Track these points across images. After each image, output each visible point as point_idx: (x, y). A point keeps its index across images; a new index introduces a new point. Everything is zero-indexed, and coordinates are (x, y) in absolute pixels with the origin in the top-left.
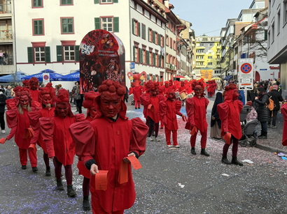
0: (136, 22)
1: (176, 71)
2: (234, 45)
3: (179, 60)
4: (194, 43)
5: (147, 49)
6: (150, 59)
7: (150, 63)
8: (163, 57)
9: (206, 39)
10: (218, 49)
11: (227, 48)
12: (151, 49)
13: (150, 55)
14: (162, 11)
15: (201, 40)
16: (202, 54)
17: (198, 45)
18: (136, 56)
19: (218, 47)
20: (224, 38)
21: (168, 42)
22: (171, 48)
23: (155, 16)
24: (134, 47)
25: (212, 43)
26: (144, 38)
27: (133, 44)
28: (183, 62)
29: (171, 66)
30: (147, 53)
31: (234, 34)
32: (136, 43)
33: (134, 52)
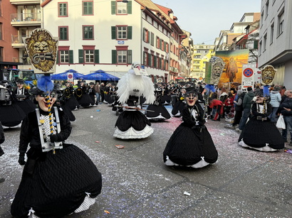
0: (147, 31)
1: (177, 74)
3: (180, 64)
4: (192, 50)
5: (155, 54)
6: (157, 63)
7: (157, 66)
8: (167, 61)
9: (202, 47)
10: (212, 56)
12: (158, 54)
13: (157, 60)
14: (168, 22)
15: (198, 47)
16: (198, 59)
17: (195, 52)
18: (146, 60)
19: (212, 54)
20: (217, 47)
21: (172, 48)
22: (174, 54)
23: (161, 26)
24: (144, 53)
25: (206, 51)
26: (152, 45)
27: (143, 50)
28: (183, 66)
29: (174, 69)
31: (226, 43)
32: (146, 49)
33: (144, 57)
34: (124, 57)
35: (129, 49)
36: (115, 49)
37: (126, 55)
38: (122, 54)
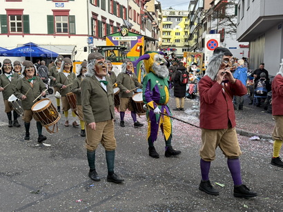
2: (203, 21)
4: (160, 17)
5: (108, 22)
9: (174, 13)
10: (186, 25)
11: (196, 24)
12: (112, 21)
13: (111, 29)
15: (168, 14)
16: (169, 30)
17: (164, 19)
18: (95, 30)
19: (186, 23)
20: (192, 13)
21: (131, 14)
22: (135, 21)
24: (92, 19)
25: (179, 18)
26: (103, 9)
27: (91, 16)
30: (107, 26)
31: (203, 8)
32: (95, 15)
33: (92, 25)
34: (65, 25)
35: (71, 14)
36: (52, 14)
37: (67, 22)
38: (62, 20)
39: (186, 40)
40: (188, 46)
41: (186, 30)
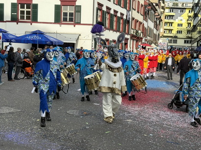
1: (142, 38)
3: (146, 26)
4: (163, 8)
5: (112, 12)
6: (115, 24)
7: (114, 28)
8: (128, 22)
9: (177, 5)
10: (189, 17)
12: (116, 12)
13: (115, 19)
15: (171, 5)
16: (171, 21)
17: (167, 10)
18: (99, 19)
19: (190, 15)
20: (197, 5)
21: (135, 5)
22: (138, 12)
24: (98, 9)
25: (183, 10)
27: (96, 6)
28: (150, 29)
29: (137, 32)
30: (112, 16)
32: (100, 5)
33: (97, 15)
34: (71, 14)
35: (77, 4)
36: (59, 3)
37: (73, 12)
38: (69, 10)
39: (188, 32)
40: (191, 38)
41: (189, 22)
